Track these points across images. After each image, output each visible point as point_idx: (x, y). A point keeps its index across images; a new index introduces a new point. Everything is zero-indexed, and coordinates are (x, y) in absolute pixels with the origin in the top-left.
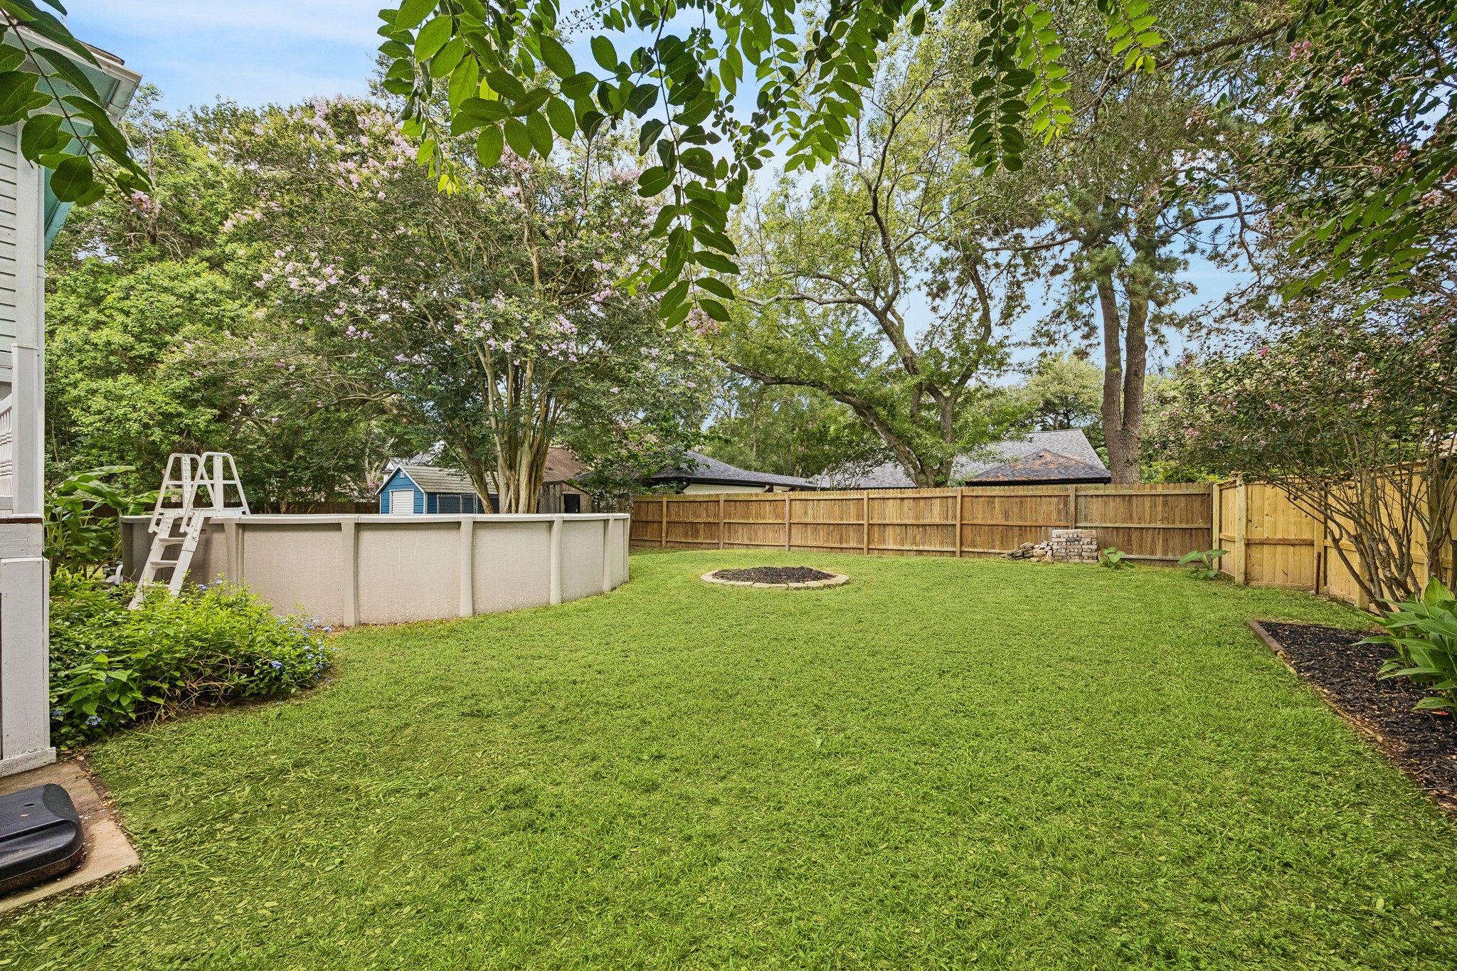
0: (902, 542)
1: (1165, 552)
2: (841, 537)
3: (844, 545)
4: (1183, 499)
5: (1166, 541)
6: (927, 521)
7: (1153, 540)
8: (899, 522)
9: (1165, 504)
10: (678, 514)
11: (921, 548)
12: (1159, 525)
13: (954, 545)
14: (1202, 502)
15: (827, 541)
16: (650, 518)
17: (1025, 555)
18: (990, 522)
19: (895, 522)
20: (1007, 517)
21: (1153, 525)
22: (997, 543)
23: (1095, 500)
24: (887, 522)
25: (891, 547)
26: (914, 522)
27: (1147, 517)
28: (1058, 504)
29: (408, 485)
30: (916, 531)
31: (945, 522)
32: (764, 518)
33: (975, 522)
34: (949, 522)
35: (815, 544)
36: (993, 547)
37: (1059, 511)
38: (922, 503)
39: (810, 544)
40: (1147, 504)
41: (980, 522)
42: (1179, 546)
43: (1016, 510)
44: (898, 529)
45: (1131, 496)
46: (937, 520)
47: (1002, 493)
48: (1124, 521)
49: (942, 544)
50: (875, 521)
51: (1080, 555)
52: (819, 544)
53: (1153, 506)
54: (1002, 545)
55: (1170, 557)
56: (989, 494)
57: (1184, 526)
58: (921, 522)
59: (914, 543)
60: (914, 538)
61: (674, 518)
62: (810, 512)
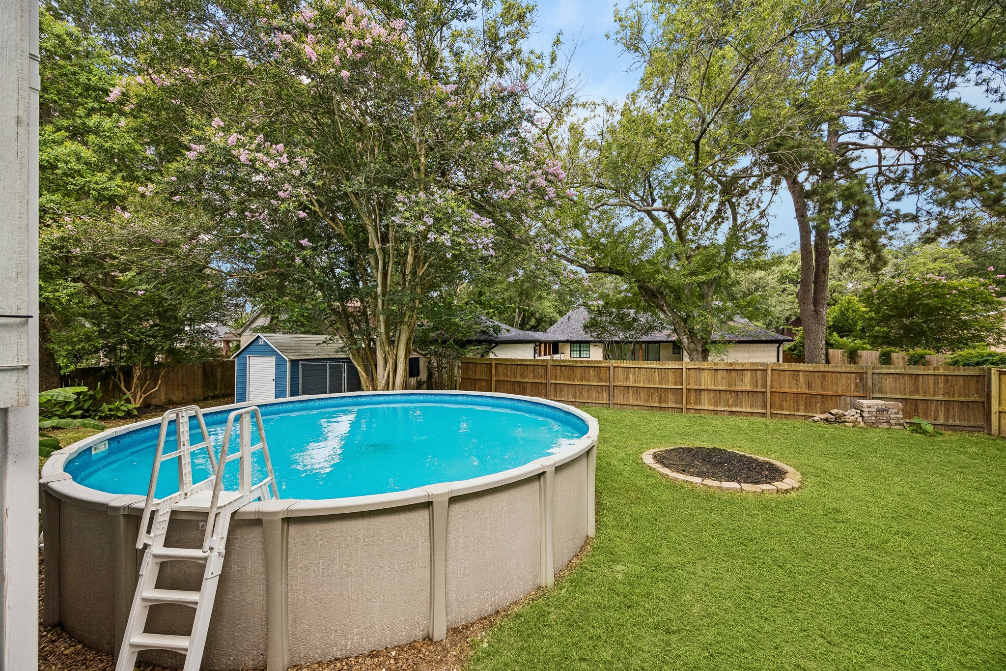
0: (716, 404)
1: (947, 418)
2: (660, 399)
3: (663, 405)
4: (961, 379)
5: (947, 410)
6: (737, 388)
7: (936, 410)
8: (713, 387)
9: (946, 381)
10: (505, 375)
11: (734, 409)
12: (941, 398)
13: (765, 407)
14: (977, 382)
15: (648, 401)
16: (478, 377)
17: (839, 420)
18: (795, 391)
19: (710, 387)
20: (809, 386)
21: (936, 398)
22: (802, 407)
23: (887, 377)
24: (703, 387)
25: (706, 407)
26: (727, 388)
27: (931, 391)
28: (856, 379)
29: (267, 351)
30: (729, 396)
31: (755, 389)
32: (589, 380)
33: (782, 390)
34: (759, 389)
35: (636, 403)
36: (799, 411)
37: (856, 384)
38: (734, 374)
39: (631, 402)
40: (931, 382)
41: (786, 390)
42: (957, 414)
43: (818, 382)
44: (713, 394)
45: (917, 375)
46: (748, 388)
47: (806, 368)
48: (911, 393)
49: (752, 406)
50: (691, 386)
51: (888, 422)
52: (639, 403)
53: (936, 383)
54: (806, 410)
55: (951, 422)
56: (794, 368)
57: (963, 399)
58: (733, 388)
59: (728, 405)
60: (728, 401)
61: (502, 378)
62: (631, 377)
